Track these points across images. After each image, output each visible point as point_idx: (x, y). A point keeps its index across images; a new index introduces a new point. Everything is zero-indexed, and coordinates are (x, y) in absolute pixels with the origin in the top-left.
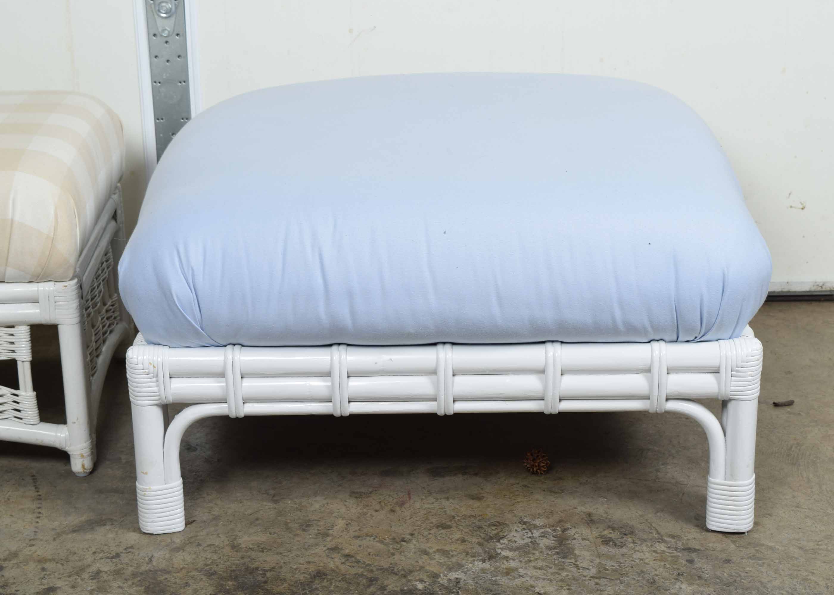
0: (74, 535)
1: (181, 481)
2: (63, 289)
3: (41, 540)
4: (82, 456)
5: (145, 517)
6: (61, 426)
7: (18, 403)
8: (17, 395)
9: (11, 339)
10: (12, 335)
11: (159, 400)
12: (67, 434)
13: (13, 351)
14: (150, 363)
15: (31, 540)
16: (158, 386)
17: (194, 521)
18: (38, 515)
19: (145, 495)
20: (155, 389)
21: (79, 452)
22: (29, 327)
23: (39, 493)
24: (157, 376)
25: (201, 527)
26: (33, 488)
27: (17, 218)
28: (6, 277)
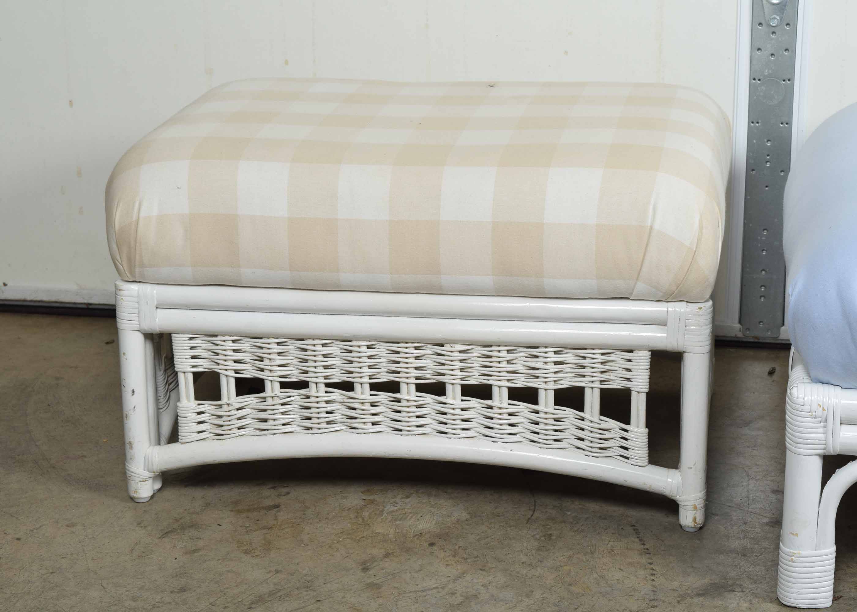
0: (701, 599)
1: (834, 548)
2: (697, 312)
3: (664, 602)
4: (695, 508)
5: (789, 587)
6: (672, 471)
7: (626, 439)
8: (626, 431)
9: (628, 365)
10: (630, 361)
11: (825, 449)
12: (680, 480)
13: (629, 380)
14: (819, 405)
15: (651, 600)
16: (825, 433)
17: (841, 597)
18: (651, 572)
19: (792, 561)
20: (822, 436)
21: (692, 503)
22: (650, 353)
23: (645, 547)
24: (826, 421)
25: (851, 605)
26: (637, 540)
27: (656, 226)
28: (634, 293)
